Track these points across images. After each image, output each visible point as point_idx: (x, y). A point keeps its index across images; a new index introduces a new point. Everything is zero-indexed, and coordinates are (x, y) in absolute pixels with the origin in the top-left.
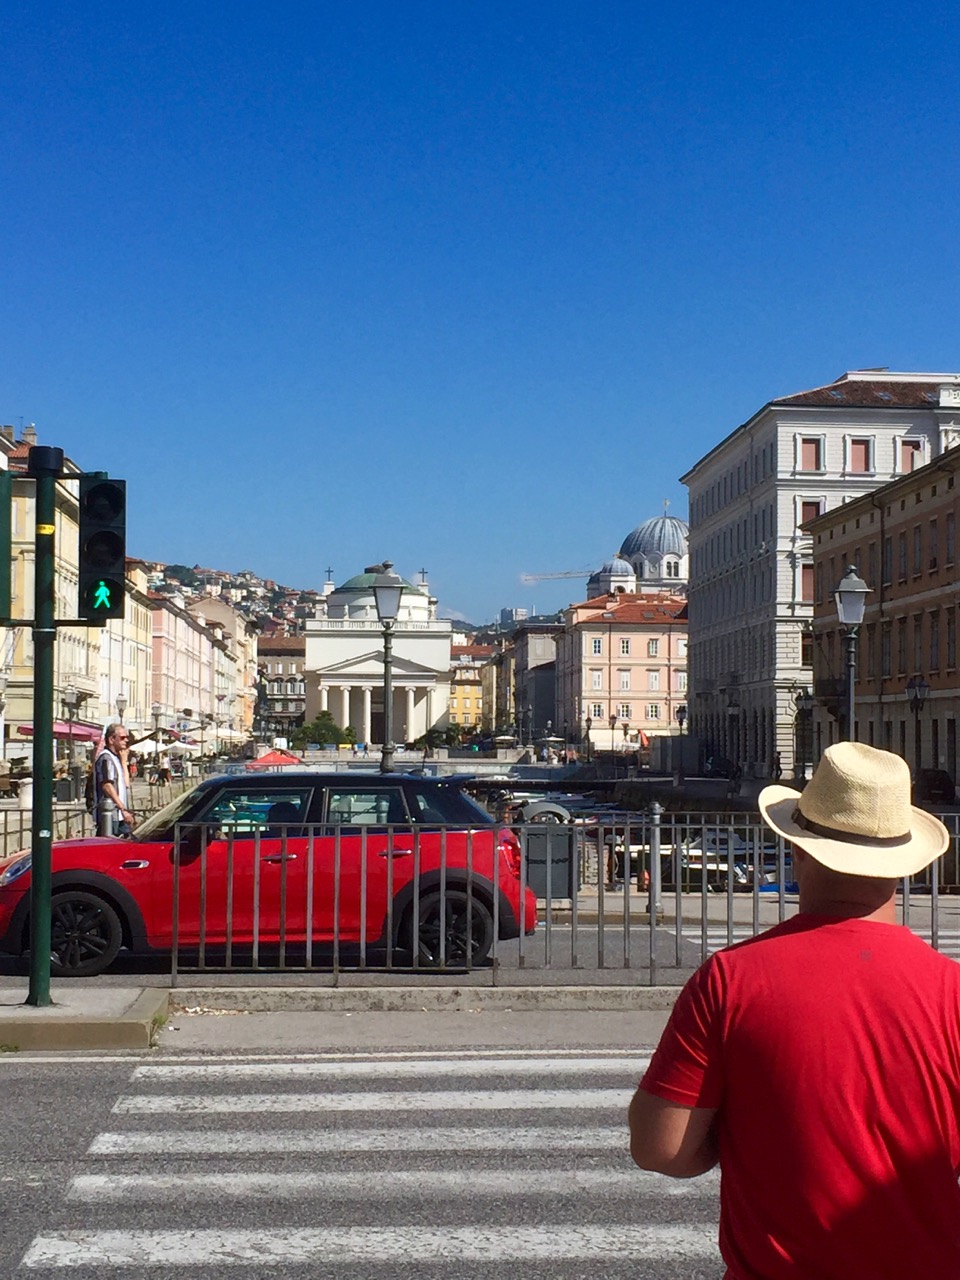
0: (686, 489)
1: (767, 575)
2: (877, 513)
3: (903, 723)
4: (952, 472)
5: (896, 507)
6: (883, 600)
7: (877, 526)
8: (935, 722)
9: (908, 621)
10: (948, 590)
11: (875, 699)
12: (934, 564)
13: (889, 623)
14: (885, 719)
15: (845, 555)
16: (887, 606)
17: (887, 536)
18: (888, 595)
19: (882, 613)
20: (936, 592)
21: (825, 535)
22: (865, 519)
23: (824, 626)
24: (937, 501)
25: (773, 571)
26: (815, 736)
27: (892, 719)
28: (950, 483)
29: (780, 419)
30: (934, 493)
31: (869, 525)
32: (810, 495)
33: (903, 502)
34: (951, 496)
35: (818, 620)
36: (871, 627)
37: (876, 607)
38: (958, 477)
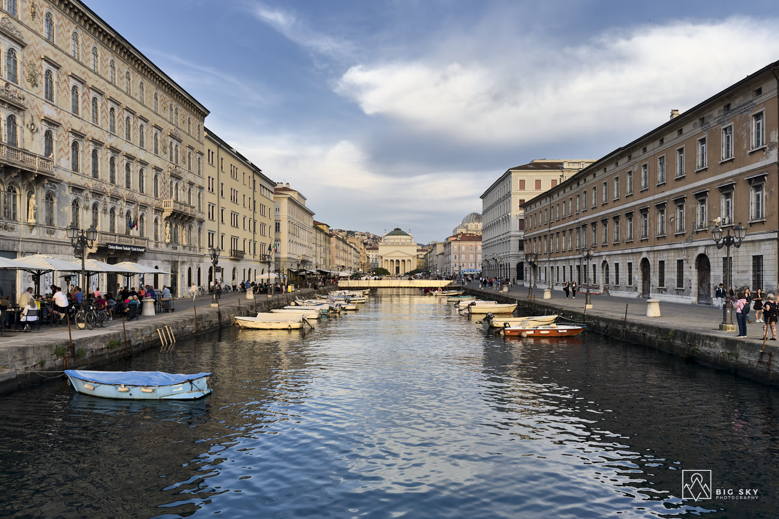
0: (482, 200)
1: (508, 223)
2: (548, 199)
3: (558, 267)
4: (579, 180)
5: (555, 196)
6: (550, 227)
7: (549, 203)
8: (571, 266)
10: (577, 221)
11: (547, 259)
12: (571, 213)
13: (552, 234)
14: (551, 266)
15: (535, 214)
16: (551, 229)
17: (552, 206)
18: (552, 225)
19: (550, 231)
20: (572, 222)
21: (528, 208)
22: (543, 201)
23: (527, 237)
24: (572, 192)
25: (509, 221)
26: (525, 272)
27: (554, 266)
28: (578, 184)
29: (513, 174)
30: (571, 189)
31: (545, 203)
32: (522, 198)
33: (558, 194)
34: (578, 189)
35: (526, 236)
36: (545, 236)
37: (547, 229)
38: (582, 182)
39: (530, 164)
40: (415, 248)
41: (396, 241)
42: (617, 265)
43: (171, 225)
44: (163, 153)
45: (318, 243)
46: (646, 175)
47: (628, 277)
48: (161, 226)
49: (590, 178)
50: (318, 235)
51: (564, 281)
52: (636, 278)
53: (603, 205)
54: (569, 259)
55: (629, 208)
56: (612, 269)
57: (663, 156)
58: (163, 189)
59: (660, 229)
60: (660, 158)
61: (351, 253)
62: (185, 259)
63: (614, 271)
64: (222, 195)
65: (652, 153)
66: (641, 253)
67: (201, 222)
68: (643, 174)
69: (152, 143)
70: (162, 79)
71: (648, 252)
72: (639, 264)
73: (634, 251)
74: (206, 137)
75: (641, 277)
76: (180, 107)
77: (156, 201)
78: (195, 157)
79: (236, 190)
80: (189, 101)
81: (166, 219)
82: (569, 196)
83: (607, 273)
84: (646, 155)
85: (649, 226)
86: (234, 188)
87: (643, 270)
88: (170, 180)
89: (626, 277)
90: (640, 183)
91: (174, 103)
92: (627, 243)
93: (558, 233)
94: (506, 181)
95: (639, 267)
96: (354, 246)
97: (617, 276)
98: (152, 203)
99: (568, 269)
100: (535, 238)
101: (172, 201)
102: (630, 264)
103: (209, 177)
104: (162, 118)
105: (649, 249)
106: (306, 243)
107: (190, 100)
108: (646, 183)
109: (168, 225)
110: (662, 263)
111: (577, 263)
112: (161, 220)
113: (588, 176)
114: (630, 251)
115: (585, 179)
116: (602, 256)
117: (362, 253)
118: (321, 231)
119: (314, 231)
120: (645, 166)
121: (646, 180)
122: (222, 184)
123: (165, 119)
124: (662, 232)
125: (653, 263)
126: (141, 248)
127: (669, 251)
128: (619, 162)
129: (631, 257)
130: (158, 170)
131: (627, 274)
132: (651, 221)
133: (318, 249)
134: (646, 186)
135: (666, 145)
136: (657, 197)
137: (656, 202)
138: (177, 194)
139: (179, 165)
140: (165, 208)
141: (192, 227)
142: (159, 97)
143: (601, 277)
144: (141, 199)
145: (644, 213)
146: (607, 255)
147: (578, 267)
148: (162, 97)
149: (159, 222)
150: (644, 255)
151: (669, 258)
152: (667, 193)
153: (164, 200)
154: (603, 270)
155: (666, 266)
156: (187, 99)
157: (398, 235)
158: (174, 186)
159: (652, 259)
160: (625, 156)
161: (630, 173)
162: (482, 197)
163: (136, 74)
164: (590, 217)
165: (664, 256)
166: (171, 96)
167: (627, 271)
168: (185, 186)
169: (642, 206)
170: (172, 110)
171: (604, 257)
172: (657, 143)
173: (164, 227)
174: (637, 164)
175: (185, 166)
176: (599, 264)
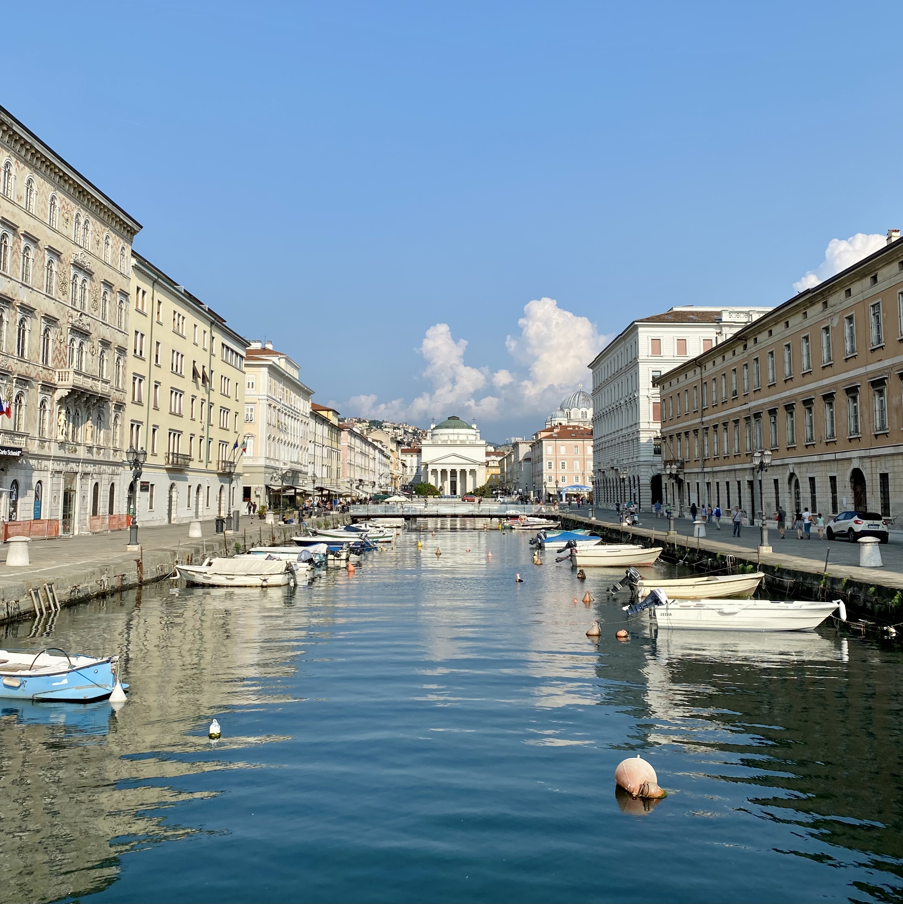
0: (591, 370)
1: (634, 409)
2: (698, 370)
3: (718, 482)
4: (746, 340)
5: (709, 365)
6: (702, 417)
7: (699, 377)
9: (719, 426)
10: (745, 407)
11: (699, 470)
12: (735, 393)
13: (707, 429)
14: (706, 480)
15: (679, 394)
16: (704, 419)
17: (704, 382)
18: (706, 412)
19: (703, 423)
20: (738, 409)
21: (667, 385)
22: (690, 374)
23: (667, 432)
24: (736, 359)
25: (637, 406)
28: (745, 347)
29: (640, 329)
30: (734, 354)
31: (693, 376)
32: (657, 367)
33: (714, 362)
34: (746, 354)
35: (664, 430)
36: (696, 431)
37: (698, 420)
38: (750, 343)
39: (667, 314)
40: (483, 450)
41: (452, 437)
42: (812, 480)
43: (68, 412)
44: (60, 293)
45: (319, 440)
46: (852, 333)
47: (830, 501)
48: (51, 412)
49: (763, 337)
50: (319, 427)
51: (729, 507)
52: (844, 503)
53: (786, 381)
54: (735, 470)
55: (827, 385)
56: (805, 487)
57: (878, 303)
58: (57, 352)
59: (878, 421)
60: (873, 306)
61: (374, 459)
62: (90, 468)
63: (809, 490)
64: (157, 361)
65: (860, 298)
66: (850, 459)
67: (120, 406)
68: (847, 331)
69: (43, 276)
70: (65, 174)
71: (861, 458)
72: (848, 478)
73: (839, 456)
74: (135, 267)
75: (852, 501)
76: (92, 219)
77: (45, 371)
78: (113, 298)
79: (181, 352)
80: (109, 210)
81: (60, 401)
82: (731, 366)
83: (798, 494)
84: (851, 301)
85: (861, 416)
86: (177, 350)
87: (854, 489)
88: (70, 337)
89: (827, 501)
90: (844, 346)
91: (83, 213)
92: (827, 443)
93: (715, 426)
94: (629, 340)
95: (848, 484)
96: (380, 446)
97: (813, 498)
98: (38, 374)
99: (734, 488)
100: (679, 435)
101: (71, 371)
102: (833, 479)
103: (137, 332)
104: (63, 236)
105: (863, 453)
106: (298, 442)
107: (110, 206)
108: (852, 347)
109: (63, 411)
110: (884, 477)
111: (749, 477)
112: (52, 404)
113: (760, 333)
114: (832, 457)
115: (756, 339)
116: (787, 464)
117: (392, 459)
118: (324, 421)
119: (312, 422)
120: (850, 319)
121: (852, 341)
122: (158, 343)
123: (67, 238)
124: (883, 427)
125: (870, 476)
126: (15, 449)
127: (895, 457)
128: (808, 311)
129: (834, 466)
130: (51, 320)
131: (830, 495)
132: (864, 407)
133: (318, 451)
134: (853, 351)
135: (881, 286)
136: (871, 368)
137: (870, 376)
138: (80, 361)
139: (86, 313)
140: (60, 383)
141: (103, 413)
142: (57, 203)
143: (788, 500)
144: (18, 368)
145: (851, 395)
146: (795, 464)
147: (751, 483)
148: (64, 203)
149: (48, 407)
150: (856, 464)
151: (896, 469)
152: (887, 363)
153: (58, 370)
154: (790, 488)
155: (891, 482)
156: (105, 206)
157: (454, 427)
158: (76, 345)
159: (869, 471)
160: (818, 302)
161: (827, 329)
162: (591, 366)
163: (22, 165)
164: (766, 400)
165: (887, 466)
166: (78, 201)
167: (830, 490)
168: (96, 347)
169: (847, 383)
170: (78, 222)
171: (791, 467)
172: (868, 281)
173: (55, 414)
174: (837, 316)
175: (96, 313)
176: (783, 478)
